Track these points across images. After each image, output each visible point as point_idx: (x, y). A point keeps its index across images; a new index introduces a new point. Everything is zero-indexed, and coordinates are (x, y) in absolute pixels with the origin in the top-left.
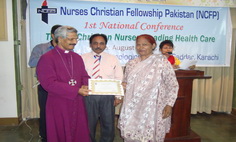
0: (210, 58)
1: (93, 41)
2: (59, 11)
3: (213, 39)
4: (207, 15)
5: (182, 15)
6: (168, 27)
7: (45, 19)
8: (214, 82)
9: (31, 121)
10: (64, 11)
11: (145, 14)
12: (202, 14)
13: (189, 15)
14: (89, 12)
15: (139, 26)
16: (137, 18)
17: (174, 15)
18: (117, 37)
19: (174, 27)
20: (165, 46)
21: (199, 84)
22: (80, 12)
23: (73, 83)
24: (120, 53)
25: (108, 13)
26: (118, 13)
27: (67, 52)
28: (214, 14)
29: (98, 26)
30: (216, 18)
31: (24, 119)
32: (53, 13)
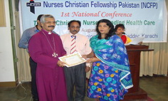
0: (151, 36)
1: (71, 25)
2: (42, 4)
3: (153, 23)
4: (149, 5)
5: (131, 6)
6: (121, 15)
7: (32, 10)
8: (154, 53)
9: (25, 84)
10: (46, 5)
11: (104, 5)
12: (145, 5)
13: (136, 6)
14: (64, 5)
15: (100, 14)
16: (98, 9)
17: (125, 6)
18: (85, 22)
19: (125, 15)
20: (119, 28)
21: (144, 55)
22: (57, 5)
23: (55, 55)
24: (87, 34)
25: (78, 5)
26: (85, 5)
27: (50, 33)
28: (155, 5)
29: (71, 15)
30: (155, 7)
31: (20, 83)
32: (38, 6)
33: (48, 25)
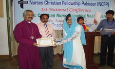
1: (42, 17)
2: (29, 2)
4: (103, 4)
5: (90, 4)
6: (83, 10)
11: (72, 4)
13: (94, 4)
15: (68, 10)
16: (68, 6)
17: (86, 4)
18: (58, 15)
19: (86, 11)
23: (32, 38)
24: (59, 23)
25: (53, 3)
26: (58, 3)
27: (29, 23)
28: (107, 4)
29: (48, 10)
30: (107, 6)
31: (13, 56)
32: (26, 3)
33: (28, 17)
